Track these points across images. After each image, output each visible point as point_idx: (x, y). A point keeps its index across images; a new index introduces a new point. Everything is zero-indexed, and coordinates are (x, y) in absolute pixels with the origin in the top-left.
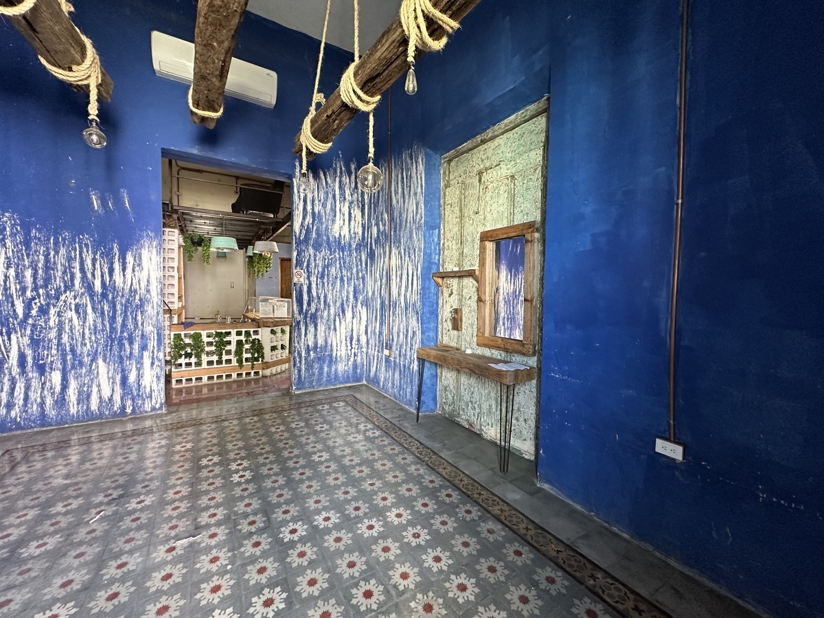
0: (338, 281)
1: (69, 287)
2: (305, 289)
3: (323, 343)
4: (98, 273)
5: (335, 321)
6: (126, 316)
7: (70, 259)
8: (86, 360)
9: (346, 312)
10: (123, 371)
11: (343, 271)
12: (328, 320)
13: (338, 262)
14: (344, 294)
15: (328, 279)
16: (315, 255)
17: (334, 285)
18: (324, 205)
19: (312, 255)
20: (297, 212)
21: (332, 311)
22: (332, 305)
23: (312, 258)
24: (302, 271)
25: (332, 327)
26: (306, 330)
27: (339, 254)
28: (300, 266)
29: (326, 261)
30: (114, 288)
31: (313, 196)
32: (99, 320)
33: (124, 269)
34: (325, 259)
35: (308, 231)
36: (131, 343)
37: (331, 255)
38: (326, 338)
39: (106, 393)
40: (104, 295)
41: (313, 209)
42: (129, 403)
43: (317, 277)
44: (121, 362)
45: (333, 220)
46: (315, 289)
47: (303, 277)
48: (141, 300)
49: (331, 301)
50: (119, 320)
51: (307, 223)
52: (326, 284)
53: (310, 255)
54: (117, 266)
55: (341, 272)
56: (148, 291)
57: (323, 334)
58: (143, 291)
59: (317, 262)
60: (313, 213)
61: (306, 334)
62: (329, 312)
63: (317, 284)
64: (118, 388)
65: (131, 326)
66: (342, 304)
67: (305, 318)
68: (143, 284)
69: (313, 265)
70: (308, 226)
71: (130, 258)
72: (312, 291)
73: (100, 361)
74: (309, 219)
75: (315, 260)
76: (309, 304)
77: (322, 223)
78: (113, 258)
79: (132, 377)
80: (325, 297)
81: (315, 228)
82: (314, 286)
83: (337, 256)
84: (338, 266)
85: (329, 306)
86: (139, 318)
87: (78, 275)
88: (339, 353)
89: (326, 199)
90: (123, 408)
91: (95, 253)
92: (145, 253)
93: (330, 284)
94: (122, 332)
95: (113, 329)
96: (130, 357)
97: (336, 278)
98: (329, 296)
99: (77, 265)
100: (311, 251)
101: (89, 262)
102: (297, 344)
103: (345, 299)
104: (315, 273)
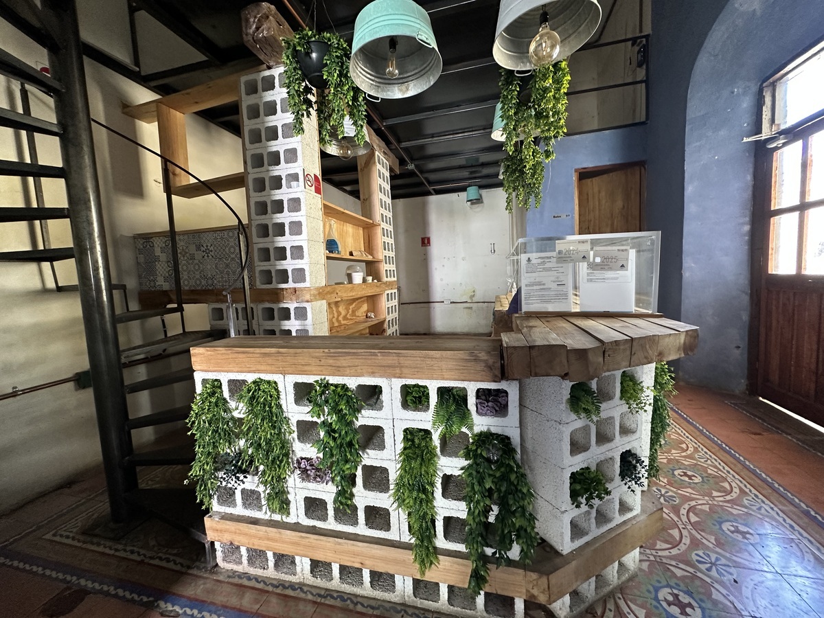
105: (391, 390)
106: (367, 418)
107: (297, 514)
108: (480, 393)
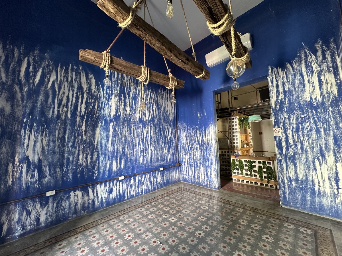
0: (314, 133)
1: (195, 142)
2: (283, 139)
3: (304, 178)
4: (200, 138)
5: (314, 162)
6: (207, 152)
7: (195, 134)
8: (199, 165)
9: (326, 156)
10: (207, 171)
11: (318, 124)
12: (307, 161)
13: (311, 119)
14: (323, 142)
15: (303, 132)
16: (289, 117)
17: (309, 136)
18: (293, 83)
19: (287, 117)
20: (272, 95)
21: (310, 155)
22: (309, 150)
23: (287, 119)
24: (280, 128)
25: (312, 167)
26: (287, 166)
27: (312, 112)
28: (278, 125)
29: (300, 120)
30: (204, 142)
31: (283, 81)
32: (201, 153)
33: (206, 136)
34: (298, 118)
35: (282, 103)
36: (208, 161)
37: (303, 114)
38: (306, 175)
39: (203, 178)
40: (202, 144)
41: (284, 89)
42: (208, 183)
43: (292, 131)
44: (206, 168)
45: (302, 90)
46: (291, 139)
47: (280, 132)
48: (210, 146)
49: (308, 147)
50: (205, 153)
51: (280, 98)
52: (301, 136)
53: (285, 118)
54: (204, 135)
55: (316, 126)
56: (212, 143)
57: (302, 171)
58: (210, 143)
59: (291, 121)
60: (285, 91)
61: (287, 169)
62: (306, 155)
63: (293, 136)
64: (206, 176)
65: (208, 156)
66: (321, 150)
67: (285, 158)
68: (210, 140)
69: (288, 123)
70: (281, 100)
71: (207, 132)
72: (289, 141)
73: (201, 166)
74: (281, 96)
75: (289, 120)
76: (287, 149)
77: (293, 95)
78: (203, 132)
79: (209, 174)
80: (302, 144)
81: (287, 100)
82: (290, 137)
83: (310, 114)
84: (312, 121)
85: (306, 151)
86: (210, 152)
87: (196, 138)
88: (322, 189)
89: (294, 79)
90: (207, 184)
91: (199, 131)
92: (210, 129)
93: (305, 135)
94: (206, 157)
95: (204, 156)
96: (208, 166)
97: (311, 130)
98: (306, 144)
99: (196, 135)
100: (286, 115)
101: (198, 134)
102: (280, 175)
103: (324, 146)
104: (290, 129)
105: (257, 161)
106: (254, 164)
107: (244, 175)
108: (267, 162)
